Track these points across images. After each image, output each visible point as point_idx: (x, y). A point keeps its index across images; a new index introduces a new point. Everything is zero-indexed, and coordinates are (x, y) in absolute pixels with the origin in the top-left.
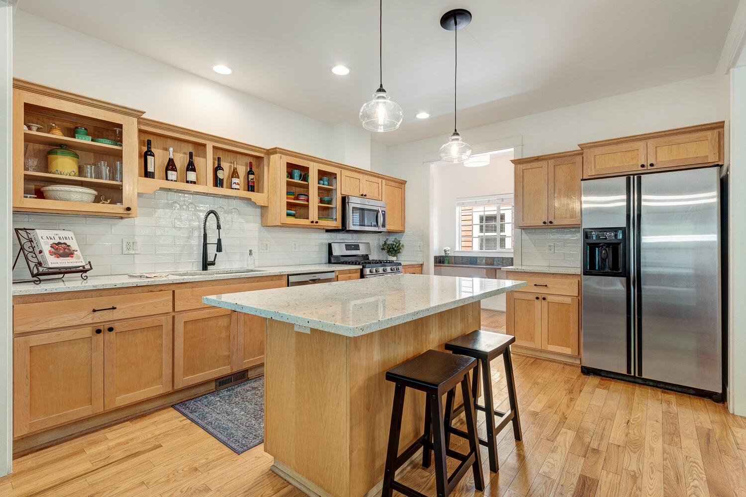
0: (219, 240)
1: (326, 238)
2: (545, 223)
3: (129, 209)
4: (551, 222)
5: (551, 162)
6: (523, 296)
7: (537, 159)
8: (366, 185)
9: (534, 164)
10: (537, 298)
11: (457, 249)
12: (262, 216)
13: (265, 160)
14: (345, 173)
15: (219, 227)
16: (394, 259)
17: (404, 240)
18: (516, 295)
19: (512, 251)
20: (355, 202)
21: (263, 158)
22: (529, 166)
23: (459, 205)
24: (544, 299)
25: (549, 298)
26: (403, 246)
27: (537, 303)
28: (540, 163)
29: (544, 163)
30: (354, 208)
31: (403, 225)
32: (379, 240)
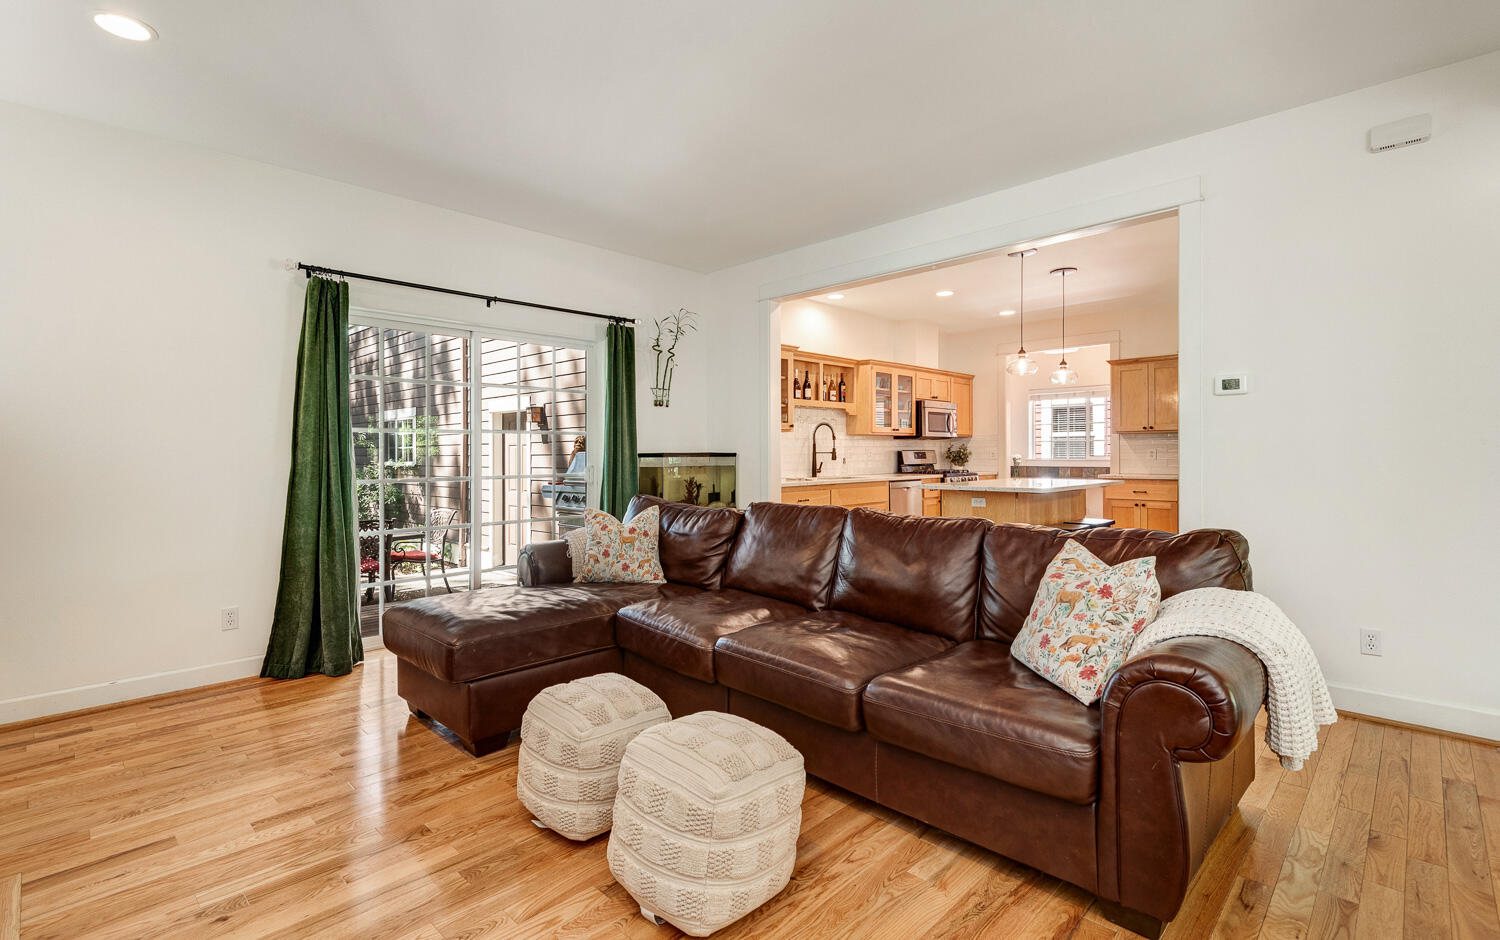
0: (834, 449)
1: (898, 445)
2: (1145, 428)
3: (792, 426)
4: (1151, 428)
5: (1152, 365)
6: (1122, 504)
7: (1137, 361)
8: (938, 386)
9: (1132, 366)
10: (1137, 505)
11: (1030, 457)
12: (848, 425)
13: (855, 370)
14: (920, 374)
15: (834, 438)
16: (961, 468)
17: (971, 447)
18: (1114, 503)
19: (1109, 458)
20: (930, 407)
21: (852, 368)
22: (1126, 367)
23: (1032, 398)
24: (1143, 505)
25: (1150, 505)
26: (970, 453)
27: (1137, 510)
28: (1140, 366)
29: (1144, 365)
30: (930, 413)
31: (971, 429)
32: (941, 447)
